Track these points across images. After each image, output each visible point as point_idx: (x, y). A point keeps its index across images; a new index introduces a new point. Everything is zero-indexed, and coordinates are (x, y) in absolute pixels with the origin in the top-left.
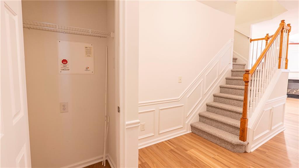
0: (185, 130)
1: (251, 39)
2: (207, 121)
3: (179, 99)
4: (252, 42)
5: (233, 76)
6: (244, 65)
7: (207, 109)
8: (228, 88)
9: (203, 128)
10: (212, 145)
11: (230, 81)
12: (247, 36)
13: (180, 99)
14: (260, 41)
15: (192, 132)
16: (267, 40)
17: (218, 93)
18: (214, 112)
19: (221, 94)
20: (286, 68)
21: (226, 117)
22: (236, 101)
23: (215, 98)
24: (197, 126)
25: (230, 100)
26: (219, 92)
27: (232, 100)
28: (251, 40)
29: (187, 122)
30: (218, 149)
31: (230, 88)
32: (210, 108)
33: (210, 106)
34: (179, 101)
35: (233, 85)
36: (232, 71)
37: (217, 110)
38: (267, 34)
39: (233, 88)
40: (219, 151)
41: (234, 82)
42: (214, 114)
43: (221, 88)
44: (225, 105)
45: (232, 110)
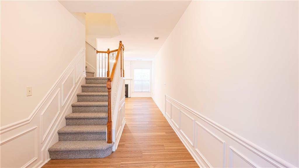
0: (41, 161)
1: (97, 50)
2: (70, 137)
3: (29, 120)
4: (98, 53)
5: (87, 84)
6: (93, 73)
7: (66, 123)
8: (86, 96)
9: (68, 147)
10: (82, 162)
11: (86, 89)
12: (94, 47)
13: (31, 120)
14: (104, 54)
15: (52, 159)
16: (109, 54)
17: (76, 103)
18: (76, 125)
19: (80, 103)
20: (124, 77)
21: (90, 126)
22: (96, 108)
23: (74, 108)
24: (58, 148)
25: (90, 108)
26: (77, 101)
27: (93, 108)
28: (98, 52)
29: (43, 149)
30: (90, 163)
31: (88, 96)
32: (71, 121)
33: (71, 119)
34: (29, 123)
35: (89, 92)
36: (86, 79)
37: (79, 121)
38: (109, 49)
39: (91, 95)
40: (92, 164)
41: (90, 89)
42: (77, 126)
43: (78, 97)
44: (86, 113)
45: (96, 117)
